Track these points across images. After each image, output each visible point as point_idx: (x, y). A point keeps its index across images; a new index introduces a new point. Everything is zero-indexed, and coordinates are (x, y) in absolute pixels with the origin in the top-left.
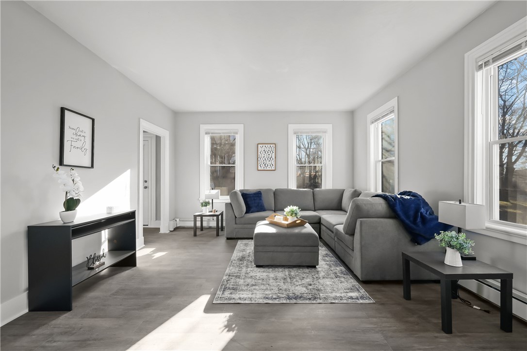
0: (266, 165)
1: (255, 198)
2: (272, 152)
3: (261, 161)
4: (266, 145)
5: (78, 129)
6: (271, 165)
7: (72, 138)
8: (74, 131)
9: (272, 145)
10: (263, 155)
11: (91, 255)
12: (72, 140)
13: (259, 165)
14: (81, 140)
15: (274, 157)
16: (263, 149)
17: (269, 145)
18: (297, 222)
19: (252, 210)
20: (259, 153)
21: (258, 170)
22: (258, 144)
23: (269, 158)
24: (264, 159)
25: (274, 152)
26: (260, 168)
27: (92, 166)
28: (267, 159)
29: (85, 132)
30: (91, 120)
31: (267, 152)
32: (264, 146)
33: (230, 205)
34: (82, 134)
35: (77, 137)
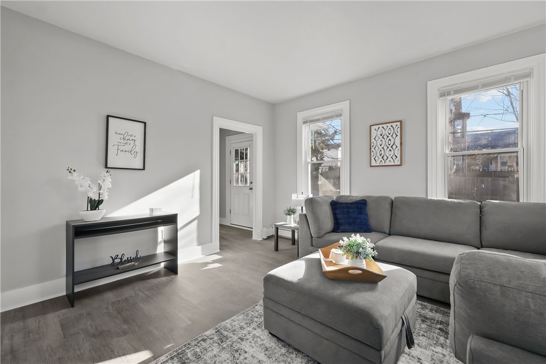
0: (385, 158)
1: (351, 210)
2: (394, 136)
3: (376, 152)
4: (385, 126)
5: (127, 133)
6: (394, 157)
7: (118, 143)
8: (122, 136)
9: (394, 125)
10: (379, 142)
11: (118, 255)
12: (119, 144)
13: (373, 158)
14: (130, 144)
15: (398, 143)
16: (379, 133)
17: (389, 125)
18: (350, 271)
19: (342, 228)
20: (373, 140)
21: (371, 166)
22: (371, 126)
23: (390, 147)
24: (381, 147)
25: (399, 134)
26: (374, 163)
27: (144, 169)
28: (385, 148)
29: (135, 136)
30: (143, 124)
31: (385, 137)
32: (381, 128)
33: (304, 217)
34: (131, 138)
35: (125, 141)
